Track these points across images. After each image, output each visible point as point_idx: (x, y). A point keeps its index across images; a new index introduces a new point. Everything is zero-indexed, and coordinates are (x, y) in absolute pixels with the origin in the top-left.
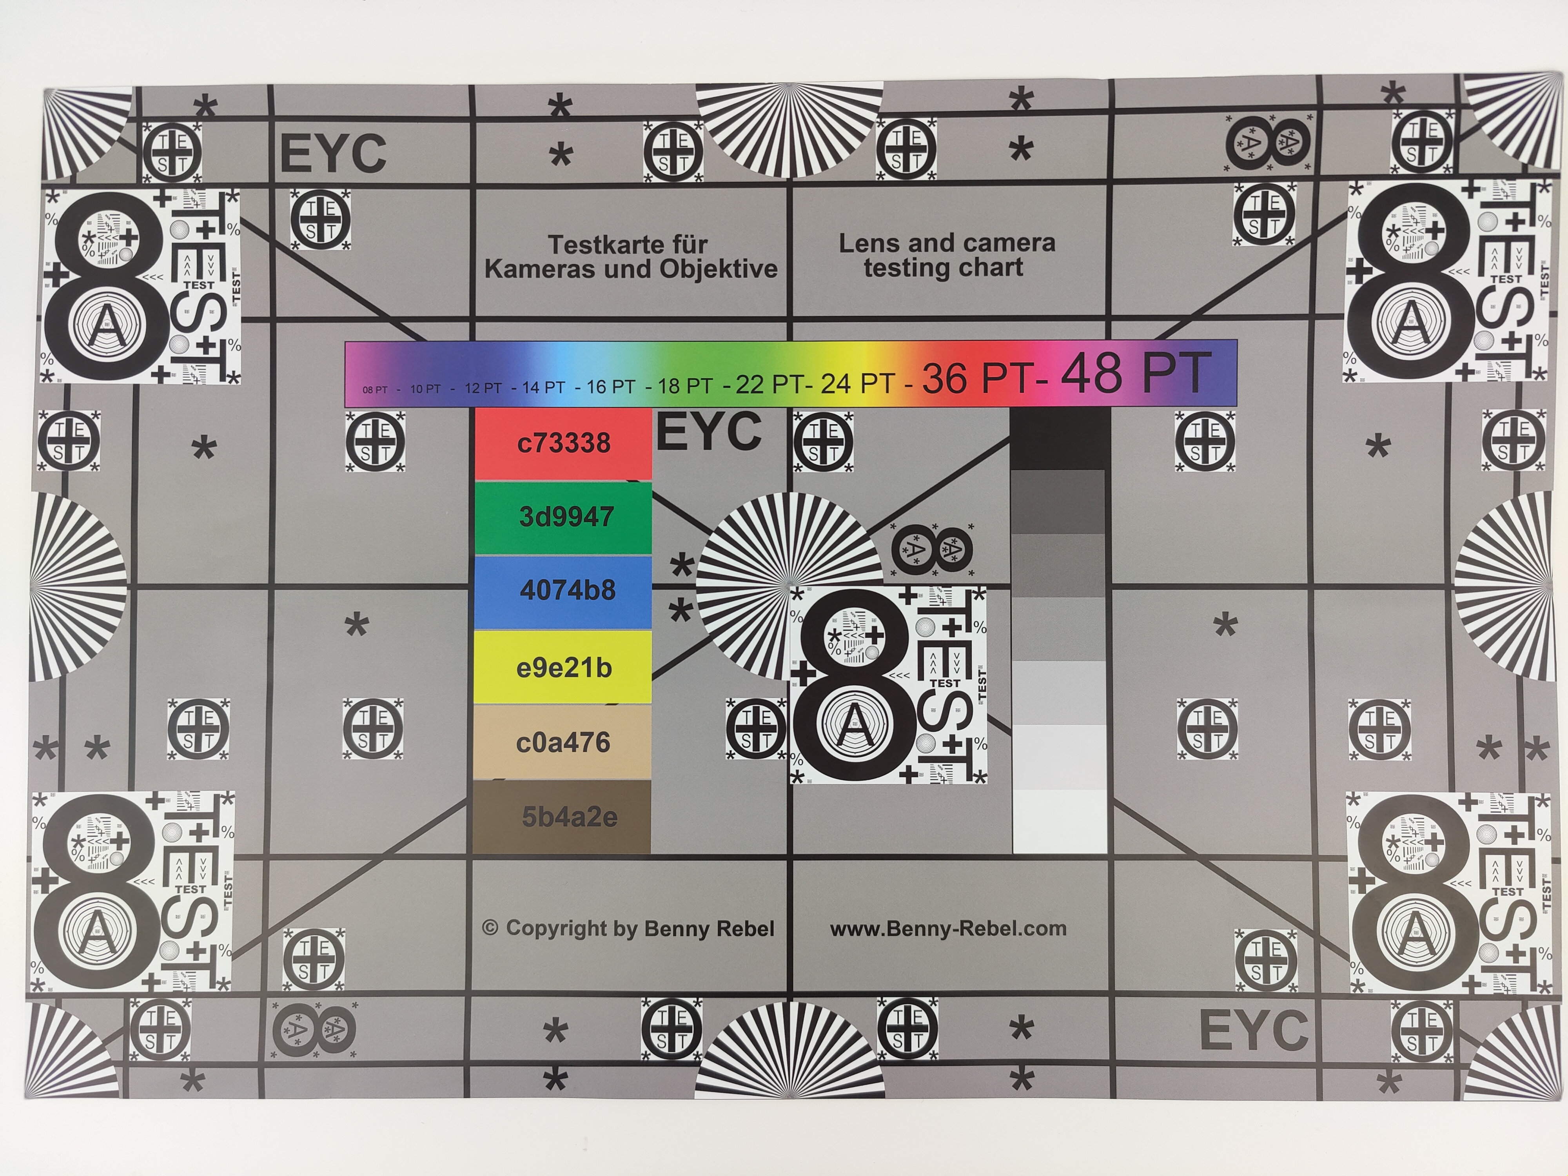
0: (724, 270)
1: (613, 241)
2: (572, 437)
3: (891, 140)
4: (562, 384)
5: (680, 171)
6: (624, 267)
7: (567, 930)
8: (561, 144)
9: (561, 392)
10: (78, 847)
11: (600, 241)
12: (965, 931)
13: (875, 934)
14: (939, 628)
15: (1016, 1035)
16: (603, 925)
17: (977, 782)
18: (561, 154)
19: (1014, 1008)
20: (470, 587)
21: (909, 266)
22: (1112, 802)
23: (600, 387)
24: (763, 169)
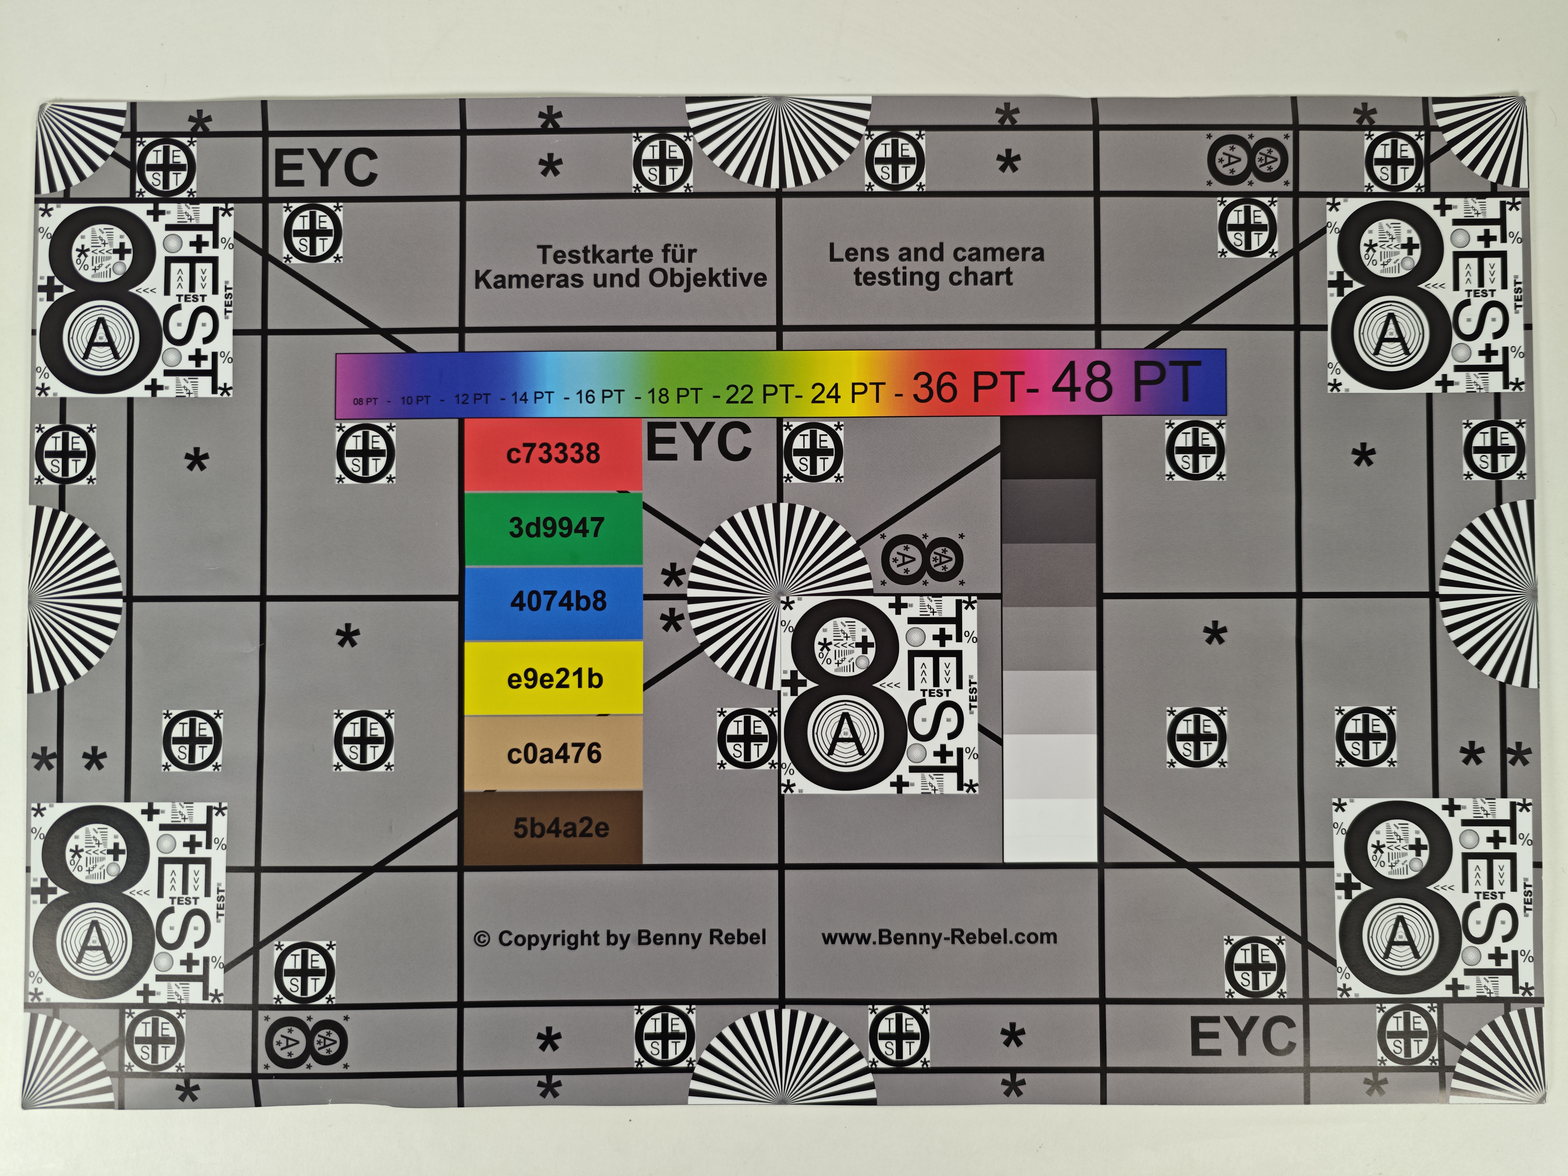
0: (713, 279)
1: (601, 251)
2: (561, 448)
3: (879, 152)
4: (551, 394)
5: (669, 181)
6: (612, 276)
7: (559, 940)
8: (550, 156)
9: (549, 402)
10: (77, 857)
11: (589, 251)
12: (956, 940)
13: (867, 942)
14: (929, 637)
15: (1007, 1043)
16: (596, 935)
17: (968, 791)
18: (550, 165)
19: (1006, 1015)
20: (460, 598)
21: (898, 275)
22: (1102, 811)
23: (588, 396)
24: (752, 179)
